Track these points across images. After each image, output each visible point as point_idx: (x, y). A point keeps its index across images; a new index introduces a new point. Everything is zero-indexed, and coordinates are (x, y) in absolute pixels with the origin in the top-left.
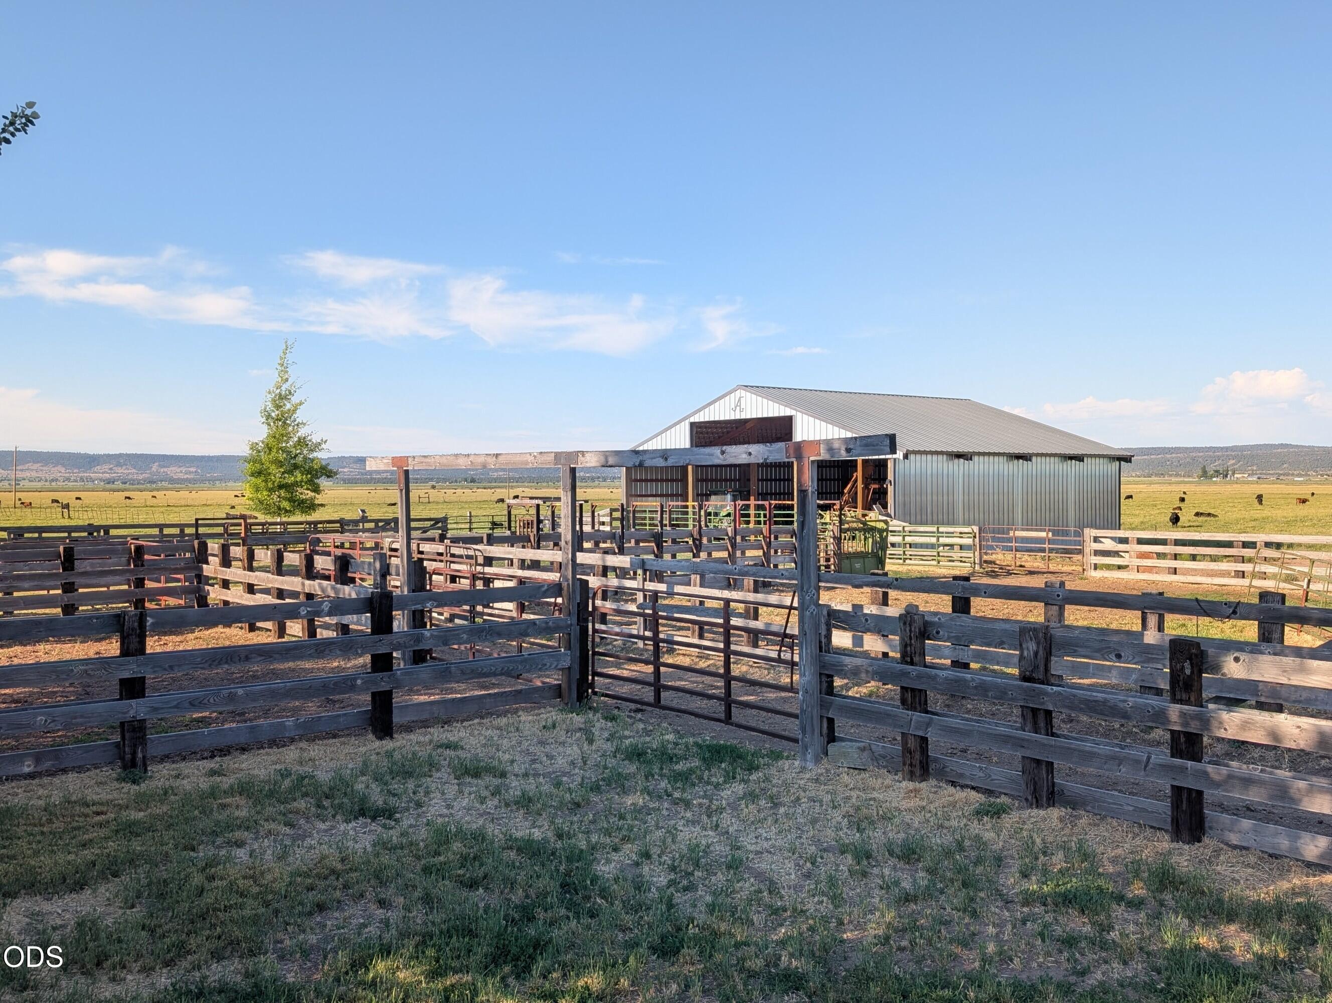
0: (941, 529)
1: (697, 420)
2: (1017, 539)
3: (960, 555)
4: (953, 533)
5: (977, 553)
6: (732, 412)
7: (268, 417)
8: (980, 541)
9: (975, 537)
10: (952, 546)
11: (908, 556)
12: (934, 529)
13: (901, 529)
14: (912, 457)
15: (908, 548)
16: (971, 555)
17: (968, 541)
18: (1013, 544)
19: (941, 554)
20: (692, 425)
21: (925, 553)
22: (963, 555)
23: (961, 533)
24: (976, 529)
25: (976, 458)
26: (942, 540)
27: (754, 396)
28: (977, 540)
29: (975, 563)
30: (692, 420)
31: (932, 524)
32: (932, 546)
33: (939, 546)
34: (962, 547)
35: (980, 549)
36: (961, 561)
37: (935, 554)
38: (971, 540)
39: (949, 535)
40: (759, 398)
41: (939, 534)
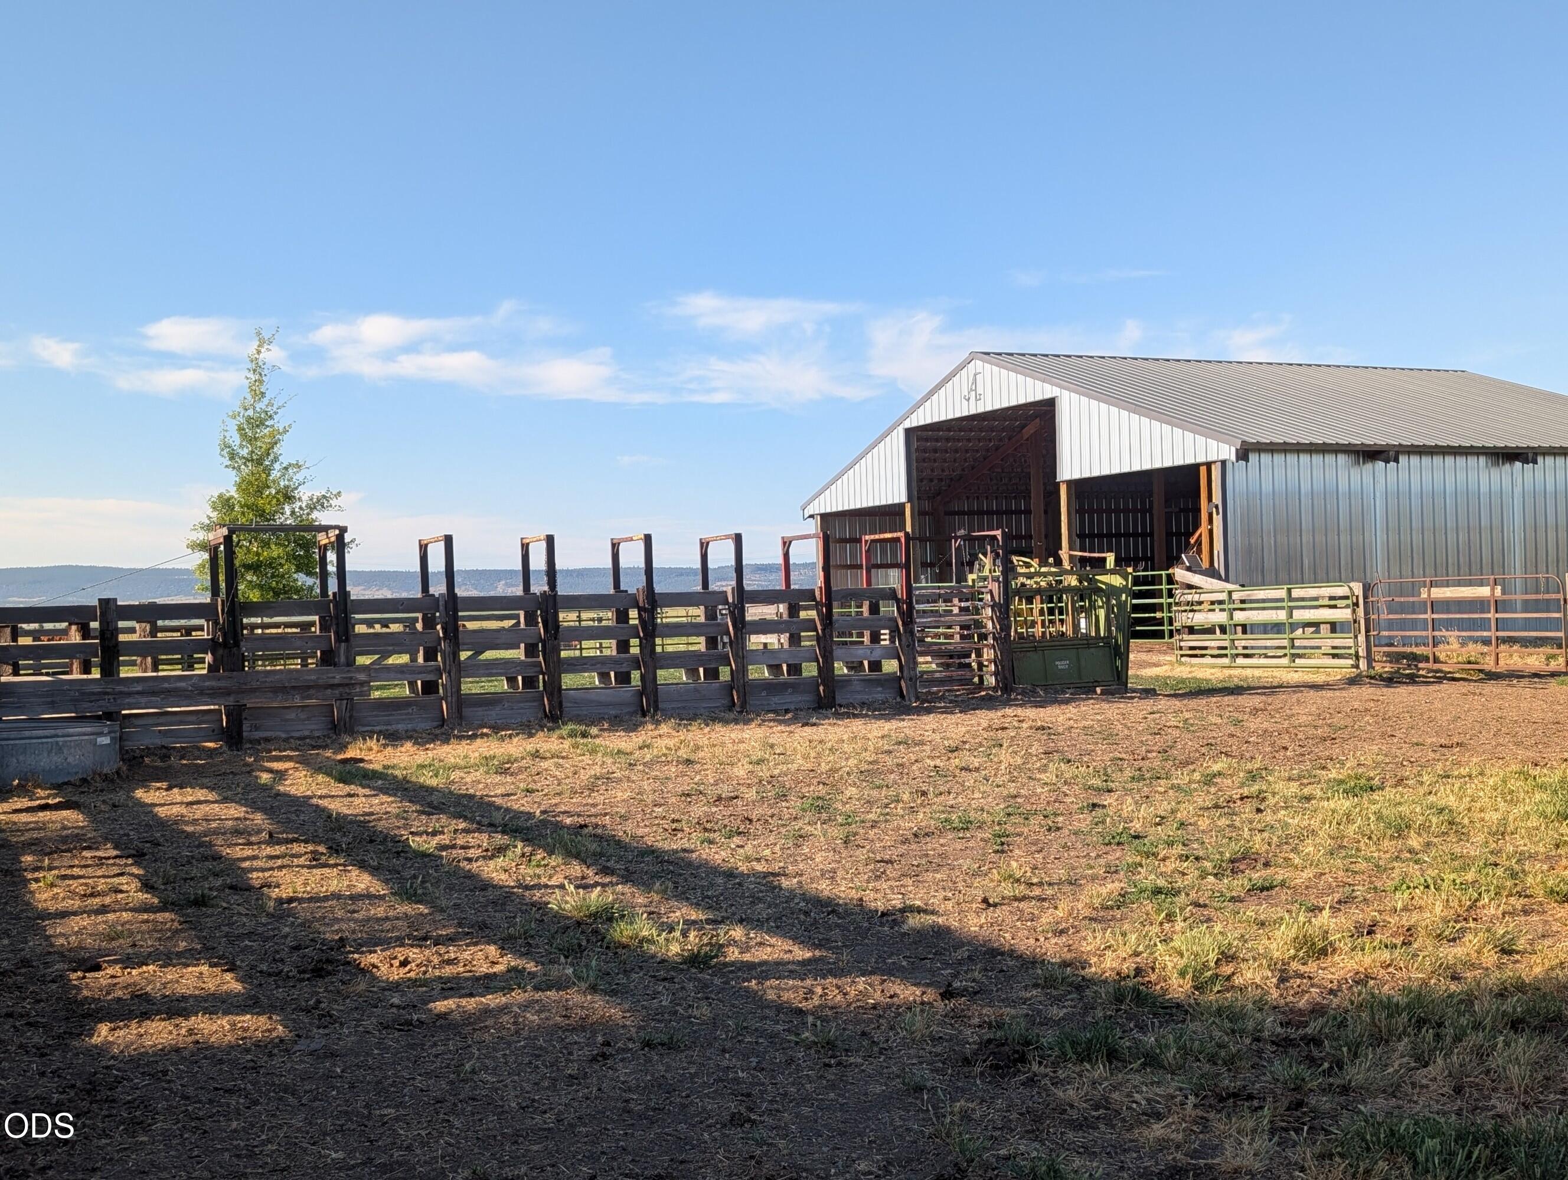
0: (1296, 593)
1: (915, 424)
2: (1435, 605)
3: (1330, 642)
4: (1316, 599)
5: (1361, 638)
6: (965, 403)
8: (1366, 613)
9: (1356, 604)
10: (1316, 625)
11: (1241, 651)
12: (1281, 593)
13: (1223, 596)
14: (1253, 457)
15: (1240, 635)
16: (1350, 642)
17: (1343, 614)
18: (1429, 616)
19: (1297, 643)
20: (908, 432)
21: (1269, 643)
22: (1337, 642)
23: (1331, 598)
24: (1358, 588)
25: (1403, 459)
26: (1299, 615)
27: (995, 369)
28: (1361, 611)
29: (1357, 657)
30: (907, 424)
31: (1277, 582)
32: (1277, 628)
33: (1293, 627)
34: (1334, 626)
35: (1367, 631)
36: (1334, 656)
37: (1285, 643)
38: (1349, 611)
39: (1313, 603)
40: (1004, 372)
41: (1292, 603)
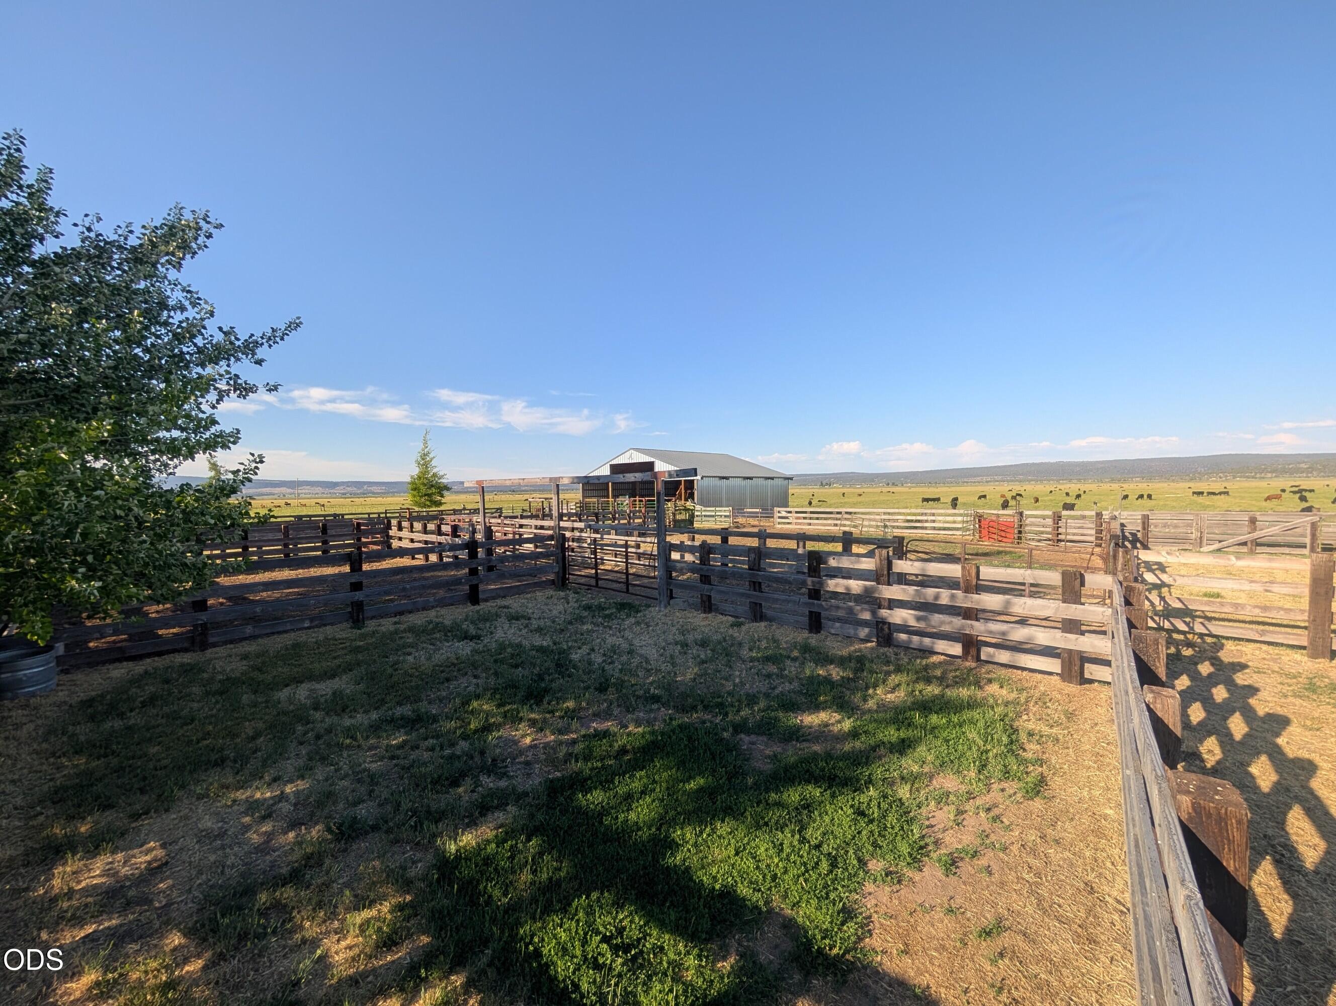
0: (717, 509)
1: (613, 463)
2: (748, 513)
3: (724, 519)
7: (419, 464)
8: (733, 514)
9: (731, 512)
10: (721, 516)
11: (703, 521)
12: (714, 509)
13: (700, 509)
14: (704, 478)
15: (703, 517)
16: (729, 520)
17: (728, 514)
18: (746, 515)
19: (717, 519)
20: (611, 465)
21: (710, 519)
23: (724, 510)
24: (731, 508)
26: (717, 513)
29: (730, 523)
31: (713, 506)
32: (713, 516)
33: (716, 516)
34: (725, 516)
35: (733, 517)
36: (725, 522)
37: (714, 519)
39: (720, 511)
40: (639, 454)
41: (716, 511)
